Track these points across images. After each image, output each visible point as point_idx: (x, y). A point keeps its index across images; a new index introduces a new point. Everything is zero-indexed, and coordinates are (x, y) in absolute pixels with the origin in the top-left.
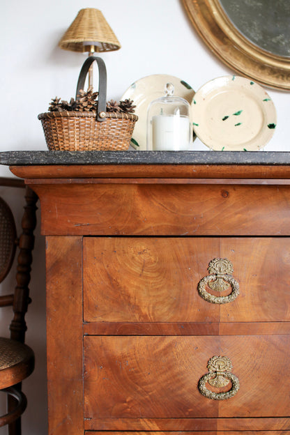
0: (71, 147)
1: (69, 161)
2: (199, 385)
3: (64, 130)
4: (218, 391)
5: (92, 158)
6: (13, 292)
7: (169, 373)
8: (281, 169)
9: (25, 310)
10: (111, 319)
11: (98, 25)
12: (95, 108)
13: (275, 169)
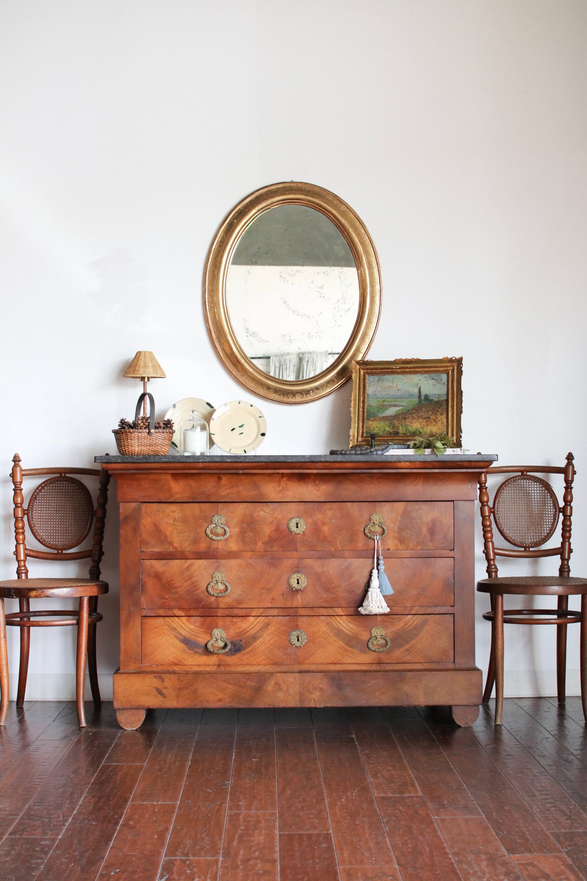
0: (133, 450)
1: (133, 461)
2: (207, 588)
3: (129, 441)
4: (218, 592)
5: (145, 458)
6: (91, 548)
7: (190, 582)
8: (249, 465)
9: (100, 560)
10: (156, 550)
11: (150, 364)
12: (148, 427)
13: (245, 465)
